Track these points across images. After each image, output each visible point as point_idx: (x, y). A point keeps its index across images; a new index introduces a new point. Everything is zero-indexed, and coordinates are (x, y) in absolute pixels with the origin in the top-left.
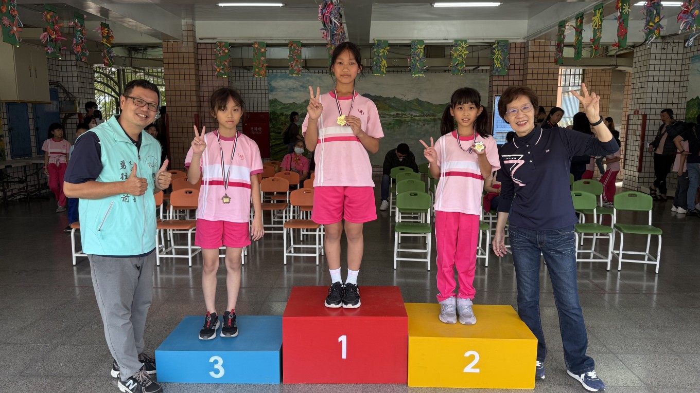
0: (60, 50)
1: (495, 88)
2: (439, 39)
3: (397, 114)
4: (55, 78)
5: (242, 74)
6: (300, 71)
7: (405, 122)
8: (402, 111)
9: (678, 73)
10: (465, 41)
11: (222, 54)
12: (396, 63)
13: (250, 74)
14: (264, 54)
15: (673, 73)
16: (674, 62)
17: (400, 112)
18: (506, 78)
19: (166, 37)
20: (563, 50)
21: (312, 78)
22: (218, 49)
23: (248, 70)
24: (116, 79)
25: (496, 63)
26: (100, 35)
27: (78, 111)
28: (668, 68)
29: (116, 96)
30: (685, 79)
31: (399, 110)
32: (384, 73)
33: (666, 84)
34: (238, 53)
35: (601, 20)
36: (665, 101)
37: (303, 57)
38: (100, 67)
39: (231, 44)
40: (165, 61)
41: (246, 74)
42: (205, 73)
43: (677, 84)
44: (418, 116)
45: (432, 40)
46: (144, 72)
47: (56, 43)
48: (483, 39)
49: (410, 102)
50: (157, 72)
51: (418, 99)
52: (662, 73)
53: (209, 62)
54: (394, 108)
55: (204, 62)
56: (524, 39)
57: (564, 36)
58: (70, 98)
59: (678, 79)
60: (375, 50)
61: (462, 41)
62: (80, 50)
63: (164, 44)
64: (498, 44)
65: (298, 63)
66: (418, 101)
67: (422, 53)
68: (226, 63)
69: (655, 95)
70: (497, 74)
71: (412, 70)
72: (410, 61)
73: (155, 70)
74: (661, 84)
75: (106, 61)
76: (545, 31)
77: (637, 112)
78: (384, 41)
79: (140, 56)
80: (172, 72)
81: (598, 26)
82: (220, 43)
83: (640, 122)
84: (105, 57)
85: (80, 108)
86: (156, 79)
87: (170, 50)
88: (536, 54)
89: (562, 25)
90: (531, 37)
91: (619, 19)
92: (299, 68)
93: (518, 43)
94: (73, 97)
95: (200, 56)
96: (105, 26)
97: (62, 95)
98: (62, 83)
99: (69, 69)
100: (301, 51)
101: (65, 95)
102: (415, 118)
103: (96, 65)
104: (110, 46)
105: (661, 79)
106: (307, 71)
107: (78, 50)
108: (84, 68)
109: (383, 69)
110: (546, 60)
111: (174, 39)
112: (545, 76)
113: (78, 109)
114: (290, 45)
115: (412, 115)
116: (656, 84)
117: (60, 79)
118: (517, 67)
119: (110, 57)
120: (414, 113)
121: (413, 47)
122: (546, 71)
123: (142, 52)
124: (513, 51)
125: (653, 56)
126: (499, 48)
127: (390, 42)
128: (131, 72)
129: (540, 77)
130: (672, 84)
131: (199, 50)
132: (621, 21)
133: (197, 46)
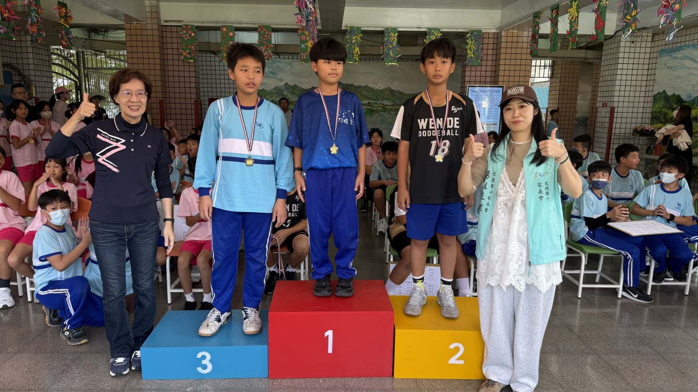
0: (13, 30)
1: (467, 79)
2: (413, 28)
3: (369, 103)
4: (9, 59)
5: (208, 59)
6: (271, 56)
7: (377, 111)
8: (374, 100)
9: (646, 67)
10: (439, 30)
11: (188, 38)
12: (369, 50)
13: (217, 59)
14: (232, 38)
15: (641, 67)
16: (642, 56)
17: (371, 101)
18: (479, 68)
19: (128, 19)
20: (538, 41)
21: (282, 64)
22: (184, 32)
23: (215, 54)
24: (76, 62)
25: (469, 53)
26: (57, 15)
27: (34, 95)
28: (636, 61)
29: (76, 80)
30: (653, 73)
31: (370, 99)
32: (356, 61)
33: (634, 78)
34: (206, 37)
35: (578, 12)
36: (632, 94)
37: (273, 42)
38: (57, 49)
39: (197, 27)
40: (128, 44)
41: (213, 59)
42: (170, 57)
43: (645, 78)
44: (390, 106)
45: (405, 27)
46: (105, 55)
47: (9, 22)
48: (457, 28)
49: (382, 91)
50: (119, 55)
51: (389, 88)
52: (630, 66)
53: (175, 46)
54: (366, 97)
55: (169, 46)
56: (497, 29)
57: (539, 27)
58: (25, 81)
59: (645, 72)
60: (348, 37)
61: (435, 29)
62: (36, 31)
63: (127, 26)
64: (472, 33)
65: (268, 49)
66: (389, 90)
67: (395, 42)
68: (193, 47)
69: (623, 88)
70: (470, 64)
71: (385, 58)
72: (383, 48)
73: (117, 53)
74: (629, 78)
75: (64, 43)
76: (519, 22)
77: (605, 104)
78: (357, 28)
79: (100, 38)
80: (135, 55)
81: (574, 18)
82: (187, 26)
83: (608, 115)
84: (63, 39)
85: (36, 92)
86: (118, 62)
87: (133, 32)
88: (509, 45)
89: (537, 16)
90: (504, 28)
91: (596, 11)
92: (269, 53)
93: (491, 33)
94: (29, 80)
95: (165, 39)
96: (62, 5)
97: (16, 79)
98: (16, 65)
99: (24, 50)
100: (271, 35)
101: (20, 78)
102: (387, 107)
103: (53, 47)
104: (68, 27)
105: (630, 72)
106: (277, 56)
107: (33, 30)
108: (40, 50)
109: (356, 56)
110: (519, 51)
111: (137, 20)
112: (518, 68)
113: (34, 93)
114: (259, 30)
115: (383, 104)
116: (624, 77)
117: (14, 61)
118: (490, 57)
119: (69, 39)
120: (385, 103)
121: (386, 35)
122: (518, 62)
123: (103, 33)
124: (486, 41)
125: (622, 50)
126: (472, 38)
127: (362, 29)
128: (91, 55)
129: (512, 68)
130: (639, 78)
131: (164, 33)
132: (599, 14)
133: (163, 29)
